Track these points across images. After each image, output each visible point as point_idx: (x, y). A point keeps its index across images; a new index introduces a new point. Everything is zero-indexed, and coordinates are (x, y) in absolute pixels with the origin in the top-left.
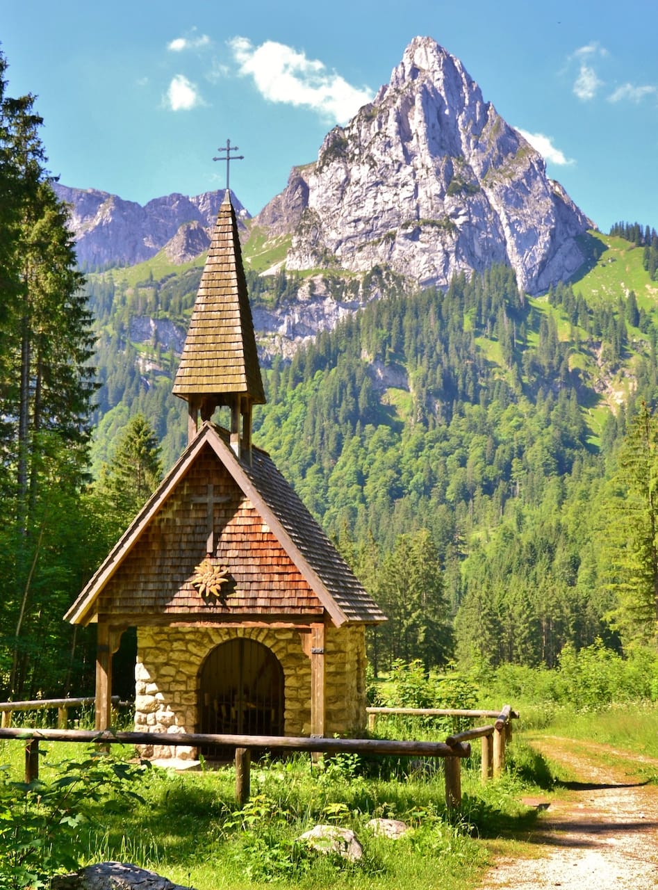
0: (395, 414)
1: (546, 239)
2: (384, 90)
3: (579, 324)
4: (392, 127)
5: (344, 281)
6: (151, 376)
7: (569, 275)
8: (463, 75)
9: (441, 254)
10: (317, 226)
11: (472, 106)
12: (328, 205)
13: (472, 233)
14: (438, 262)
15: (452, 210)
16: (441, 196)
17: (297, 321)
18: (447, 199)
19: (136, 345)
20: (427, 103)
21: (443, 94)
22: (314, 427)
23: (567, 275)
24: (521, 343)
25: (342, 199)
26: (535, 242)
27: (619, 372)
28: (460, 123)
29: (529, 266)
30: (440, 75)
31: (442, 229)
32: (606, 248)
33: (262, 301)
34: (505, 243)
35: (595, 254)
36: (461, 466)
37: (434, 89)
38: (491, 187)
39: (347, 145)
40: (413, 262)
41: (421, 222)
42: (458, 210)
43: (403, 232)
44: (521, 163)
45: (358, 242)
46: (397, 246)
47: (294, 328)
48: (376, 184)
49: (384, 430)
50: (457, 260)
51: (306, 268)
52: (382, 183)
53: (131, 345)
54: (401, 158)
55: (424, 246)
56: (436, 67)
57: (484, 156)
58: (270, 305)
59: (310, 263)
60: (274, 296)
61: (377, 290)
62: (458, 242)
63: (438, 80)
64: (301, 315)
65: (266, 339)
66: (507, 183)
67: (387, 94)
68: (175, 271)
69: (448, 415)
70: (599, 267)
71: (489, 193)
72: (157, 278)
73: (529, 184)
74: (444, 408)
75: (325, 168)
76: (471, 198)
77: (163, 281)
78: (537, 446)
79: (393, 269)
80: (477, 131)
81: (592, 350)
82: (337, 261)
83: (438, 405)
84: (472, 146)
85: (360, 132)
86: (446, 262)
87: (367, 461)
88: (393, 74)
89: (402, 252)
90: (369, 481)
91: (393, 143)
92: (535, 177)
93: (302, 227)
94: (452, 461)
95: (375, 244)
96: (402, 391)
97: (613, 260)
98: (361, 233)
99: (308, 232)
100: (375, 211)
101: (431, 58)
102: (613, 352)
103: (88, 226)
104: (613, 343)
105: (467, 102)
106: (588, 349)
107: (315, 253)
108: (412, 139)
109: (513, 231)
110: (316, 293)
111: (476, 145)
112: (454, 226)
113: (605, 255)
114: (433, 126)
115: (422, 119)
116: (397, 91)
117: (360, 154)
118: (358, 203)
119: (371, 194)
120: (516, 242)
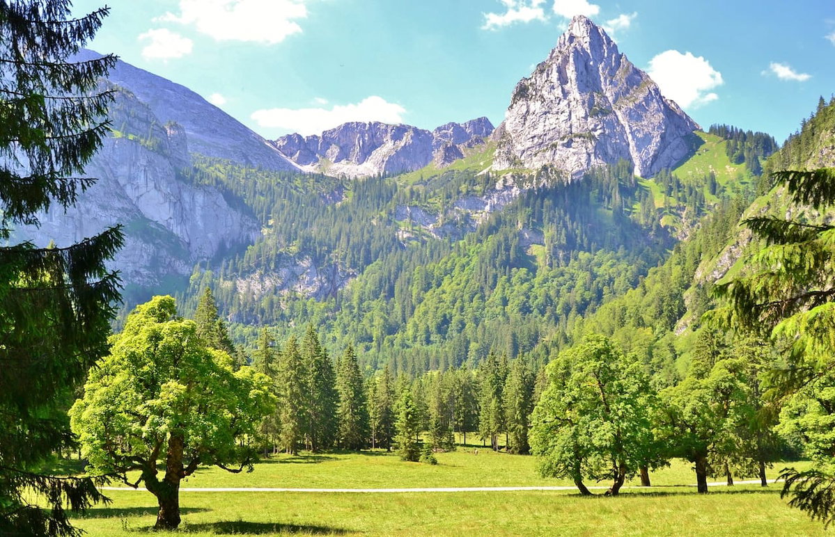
0: (535, 261)
1: (657, 140)
2: (553, 52)
3: (672, 195)
4: (554, 76)
5: (524, 176)
6: (407, 241)
7: (676, 162)
8: (604, 38)
9: (585, 155)
10: (510, 142)
11: (609, 57)
12: (516, 128)
13: (606, 140)
14: (583, 160)
15: (592, 126)
16: (586, 118)
17: (496, 202)
18: (589, 119)
19: (399, 223)
20: (578, 58)
21: (589, 51)
22: (481, 271)
23: (674, 162)
24: (629, 210)
25: (524, 124)
26: (650, 143)
27: (696, 225)
28: (600, 69)
29: (644, 159)
30: (588, 39)
31: (586, 139)
32: (704, 142)
33: (474, 191)
34: (628, 145)
35: (694, 147)
36: (568, 292)
37: (583, 49)
38: (620, 109)
39: (528, 89)
40: (567, 162)
41: (573, 135)
42: (596, 126)
43: (562, 142)
44: (642, 91)
45: (534, 151)
46: (557, 151)
47: (494, 207)
48: (545, 113)
49: (524, 270)
50: (595, 158)
51: (504, 169)
52: (549, 112)
53: (395, 223)
54: (561, 95)
55: (574, 150)
56: (585, 34)
57: (616, 89)
58: (480, 193)
59: (506, 165)
60: (481, 188)
61: (545, 181)
62: (595, 147)
63: (585, 42)
64: (498, 199)
65: (477, 215)
66: (631, 105)
67: (554, 55)
68: (437, 173)
69: (567, 260)
70: (696, 156)
71: (619, 113)
72: (425, 179)
73: (648, 104)
74: (565, 255)
75: (515, 105)
76: (605, 118)
77: (429, 180)
78: (622, 278)
79: (555, 167)
80: (612, 73)
81: (679, 212)
82: (521, 164)
83: (561, 254)
84: (608, 84)
85: (536, 80)
86: (589, 160)
87: (509, 291)
88: (558, 42)
89: (561, 156)
90: (509, 303)
91: (556, 86)
92: (652, 100)
93: (501, 143)
94: (564, 289)
95: (544, 151)
96: (541, 246)
97: (707, 151)
98: (536, 145)
99: (504, 146)
100: (544, 130)
101: (582, 29)
102: (693, 213)
103: (398, 147)
104: (693, 207)
105: (606, 55)
106: (675, 212)
107: (508, 159)
108: (568, 82)
109: (634, 137)
110: (507, 184)
111: (611, 82)
112: (594, 137)
113: (702, 147)
114: (582, 73)
115: (574, 69)
116: (560, 52)
117: (536, 94)
118: (534, 126)
119: (542, 120)
120: (636, 144)
